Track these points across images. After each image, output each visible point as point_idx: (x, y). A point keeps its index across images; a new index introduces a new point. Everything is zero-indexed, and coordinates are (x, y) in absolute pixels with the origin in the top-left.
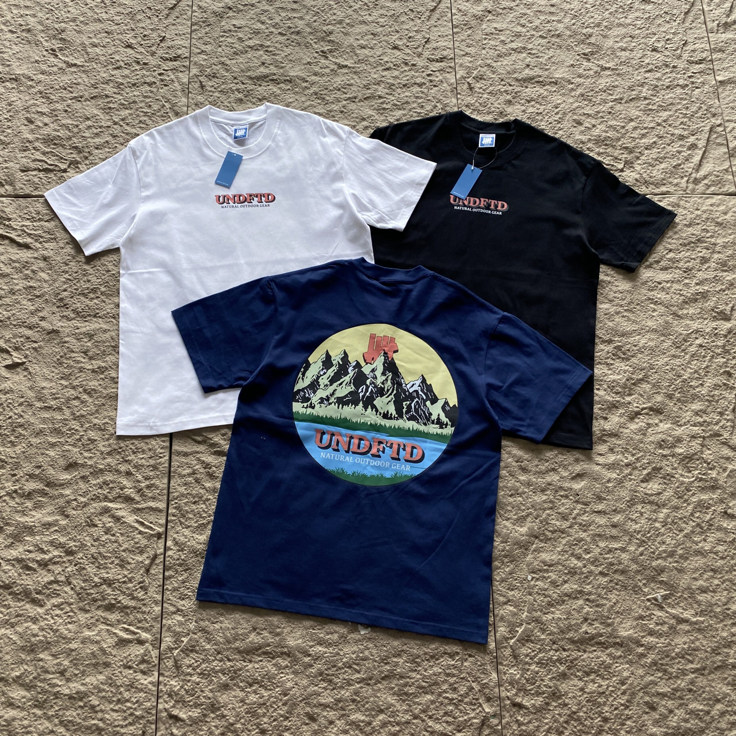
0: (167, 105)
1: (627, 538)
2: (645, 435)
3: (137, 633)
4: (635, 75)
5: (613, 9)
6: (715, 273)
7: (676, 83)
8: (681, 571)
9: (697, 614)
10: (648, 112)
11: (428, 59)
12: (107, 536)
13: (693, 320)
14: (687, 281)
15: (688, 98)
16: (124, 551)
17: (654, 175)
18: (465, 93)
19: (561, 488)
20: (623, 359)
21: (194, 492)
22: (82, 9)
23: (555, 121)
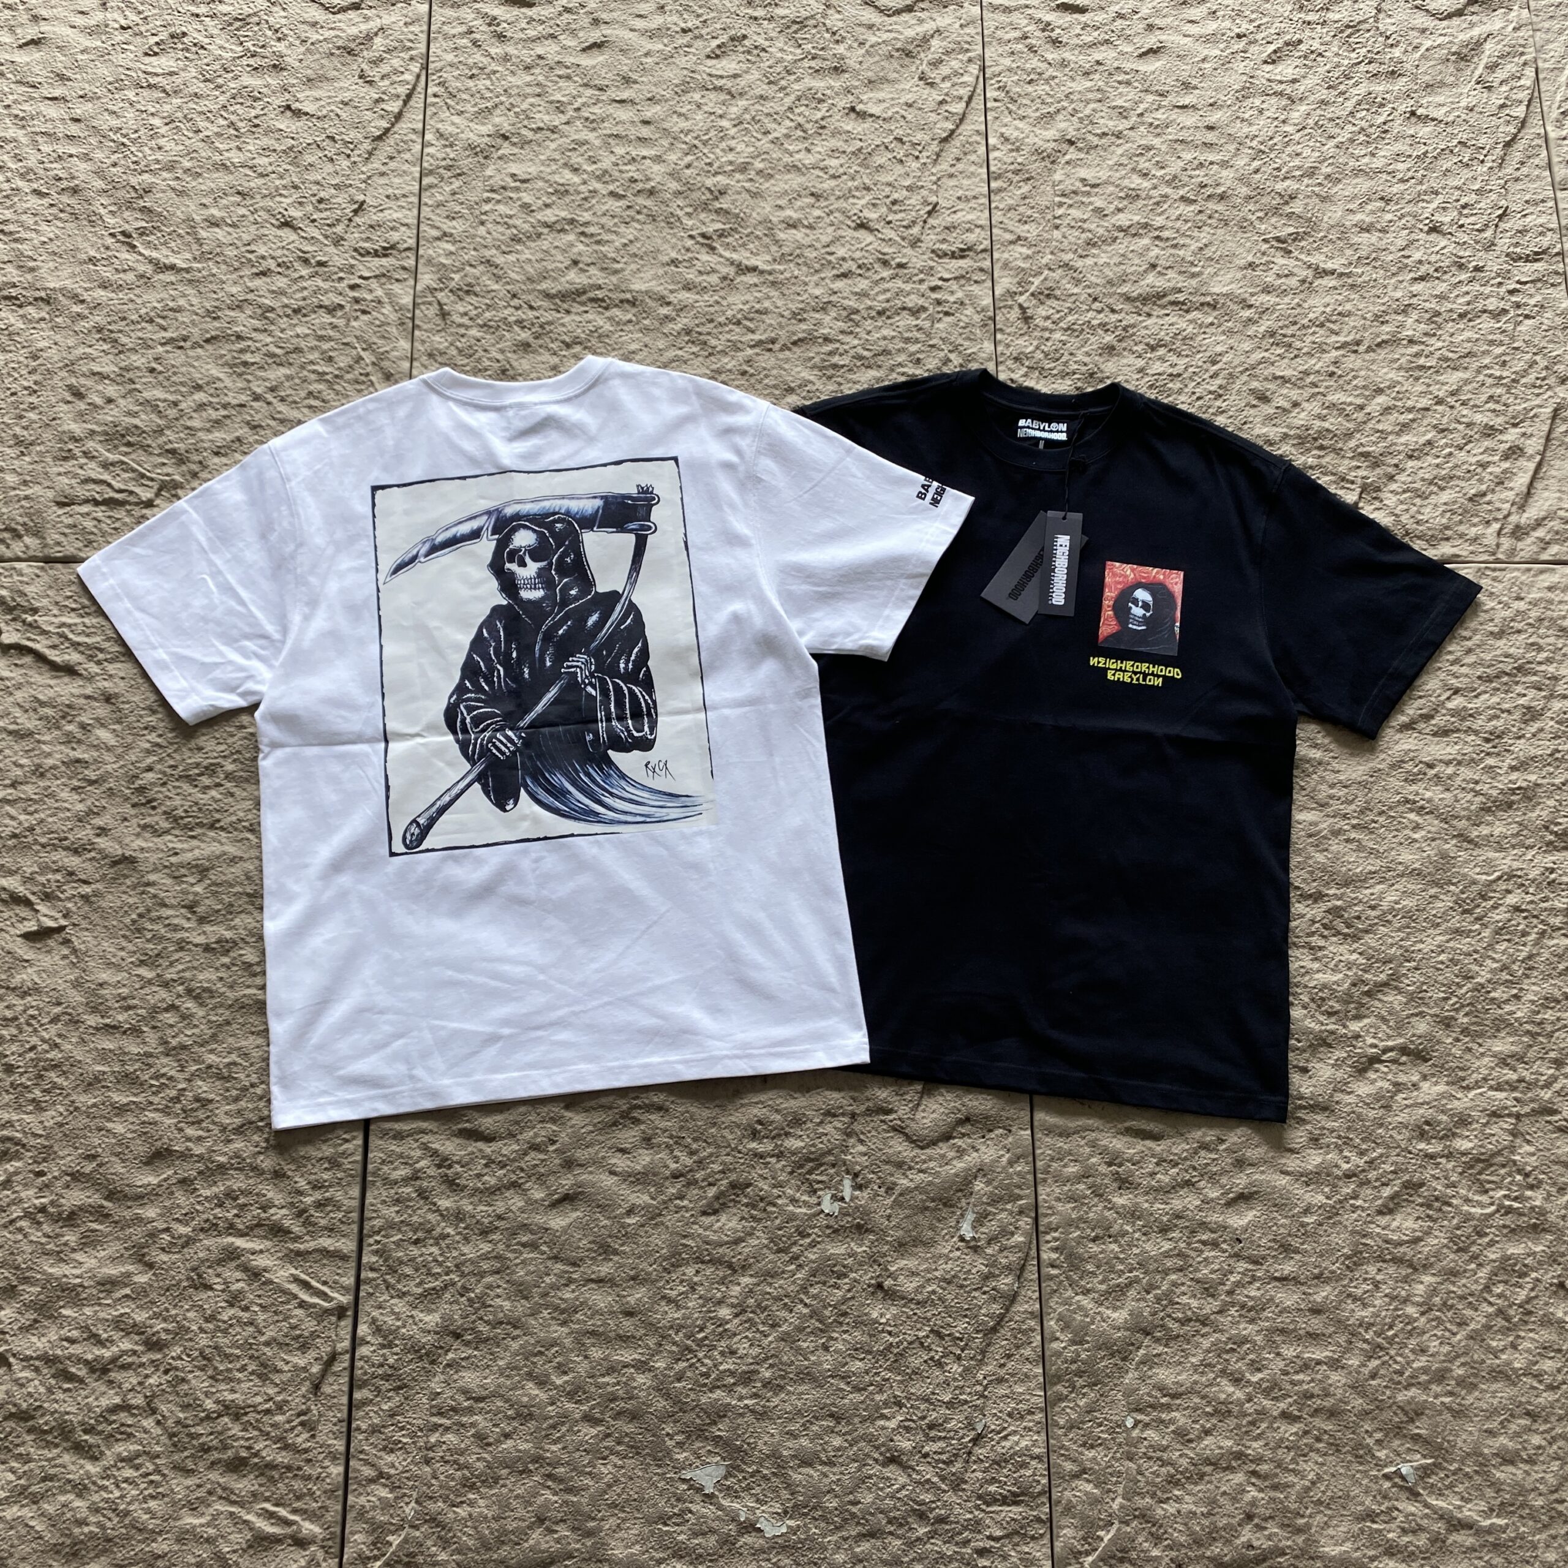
0: (368, 358)
1: (1342, 1339)
2: (1387, 1107)
3: (294, 1523)
4: (1390, 288)
5: (1344, 136)
6: (1552, 745)
7: (1480, 307)
8: (1459, 1413)
9: (1492, 1510)
10: (1417, 373)
11: (933, 251)
12: (232, 1312)
13: (1501, 849)
14: (1491, 761)
15: (1507, 340)
16: (267, 1344)
17: (1425, 518)
18: (1012, 329)
19: (1203, 1225)
20: (1346, 935)
21: (415, 1218)
22: (188, 142)
23: (1210, 392)
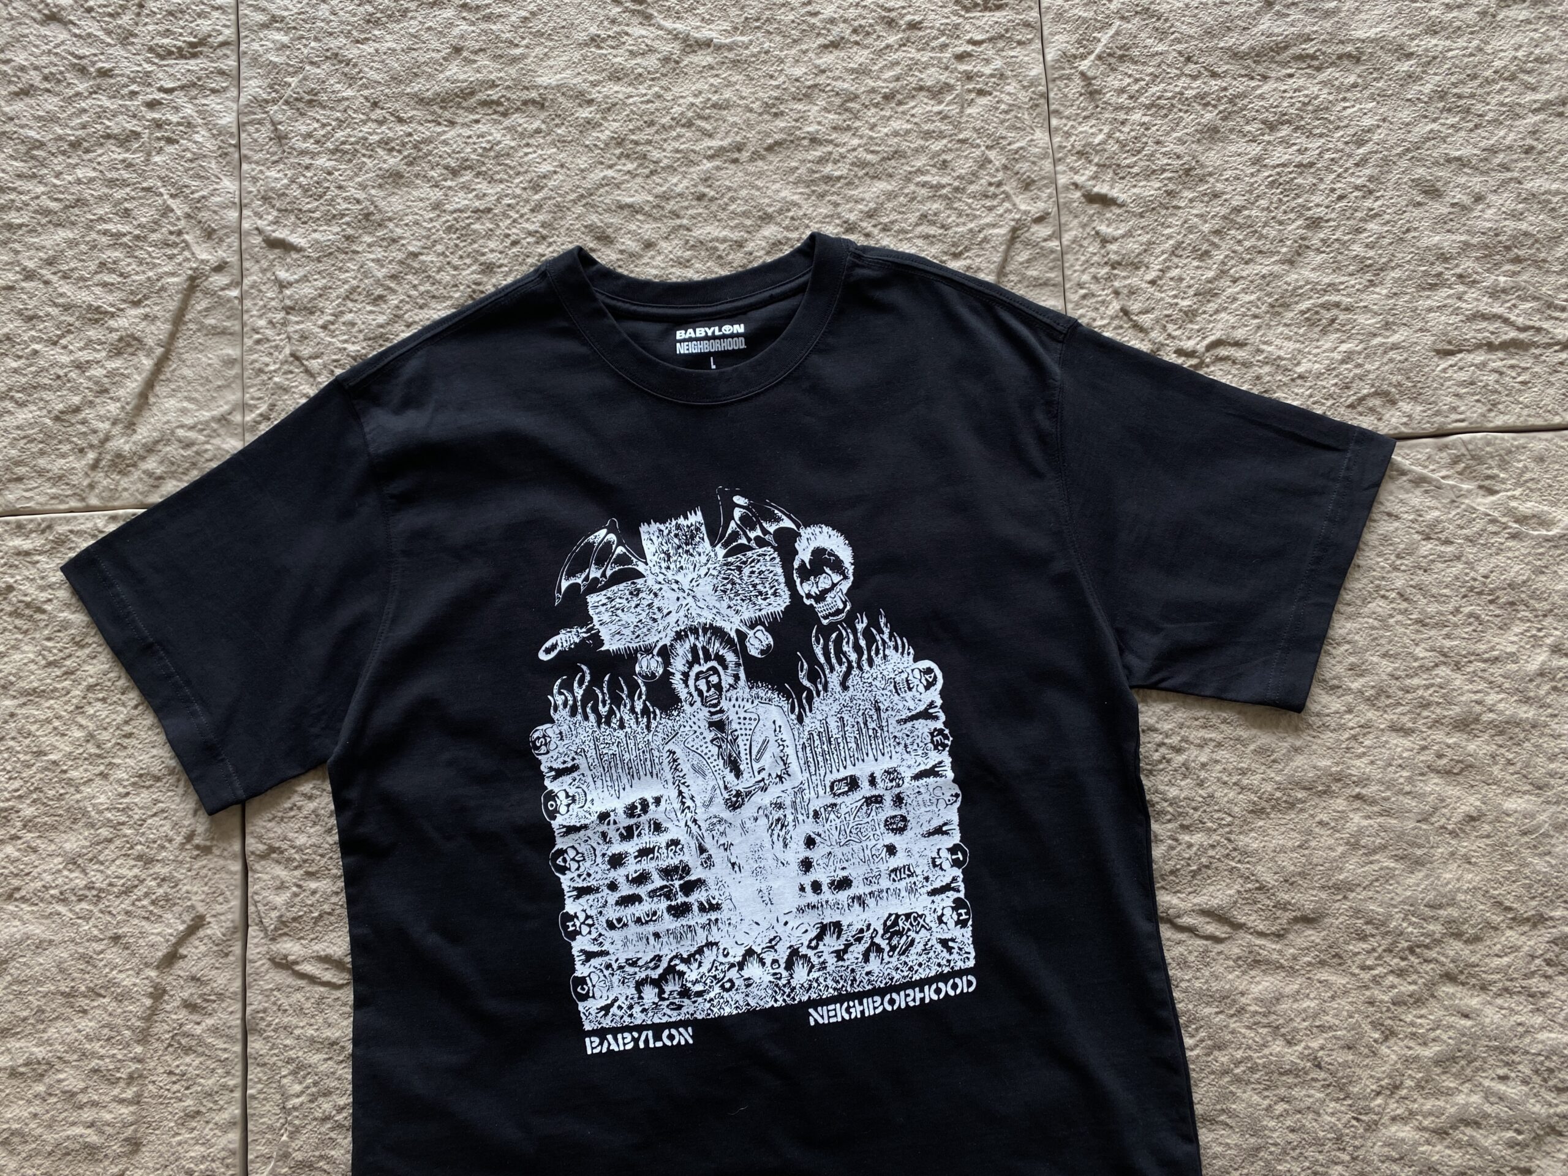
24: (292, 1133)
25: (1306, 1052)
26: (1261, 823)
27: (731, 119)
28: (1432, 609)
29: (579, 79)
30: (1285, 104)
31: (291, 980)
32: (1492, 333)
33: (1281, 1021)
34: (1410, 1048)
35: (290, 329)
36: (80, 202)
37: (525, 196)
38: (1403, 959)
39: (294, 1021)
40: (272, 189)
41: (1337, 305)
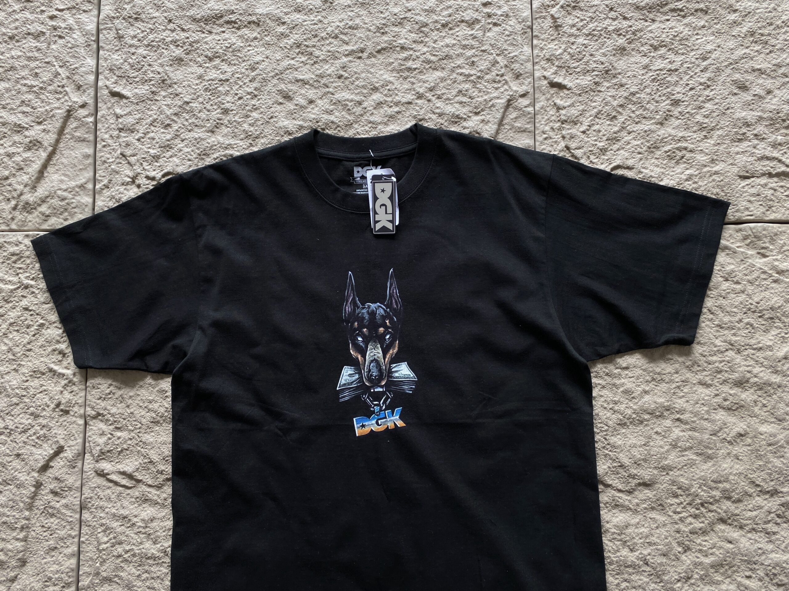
24: (101, 562)
25: (640, 556)
26: (624, 431)
27: (359, 35)
28: (726, 319)
29: (279, 11)
30: (664, 36)
31: (105, 483)
32: (772, 167)
33: (628, 538)
34: (698, 558)
35: (121, 140)
36: (12, 68)
37: (247, 73)
38: (697, 509)
39: (106, 504)
40: (114, 65)
41: (685, 149)
